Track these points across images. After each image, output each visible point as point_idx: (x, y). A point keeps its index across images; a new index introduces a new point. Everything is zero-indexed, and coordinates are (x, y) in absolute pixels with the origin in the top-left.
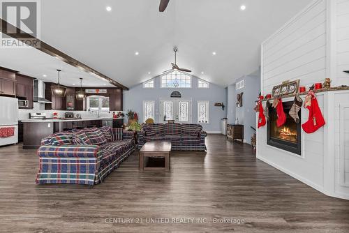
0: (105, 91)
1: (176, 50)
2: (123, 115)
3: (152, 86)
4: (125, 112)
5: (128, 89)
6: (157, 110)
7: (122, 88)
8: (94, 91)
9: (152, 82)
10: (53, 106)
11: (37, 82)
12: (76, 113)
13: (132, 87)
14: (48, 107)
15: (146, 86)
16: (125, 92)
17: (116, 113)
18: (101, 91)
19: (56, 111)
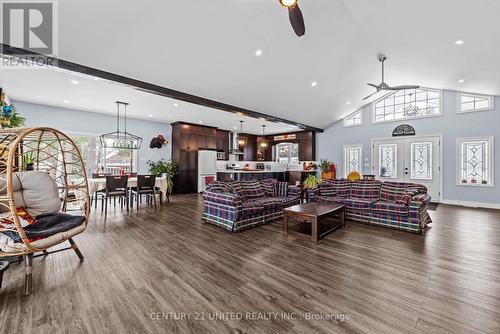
0: (294, 137)
1: (383, 59)
2: (315, 167)
3: (358, 122)
4: (318, 163)
5: (322, 131)
6: (366, 159)
7: (315, 131)
8: (282, 138)
9: (359, 115)
10: (245, 157)
11: (232, 134)
12: (266, 163)
13: (327, 127)
14: (241, 158)
15: (349, 123)
16: (319, 136)
17: (308, 163)
18: (289, 137)
19: (248, 162)
